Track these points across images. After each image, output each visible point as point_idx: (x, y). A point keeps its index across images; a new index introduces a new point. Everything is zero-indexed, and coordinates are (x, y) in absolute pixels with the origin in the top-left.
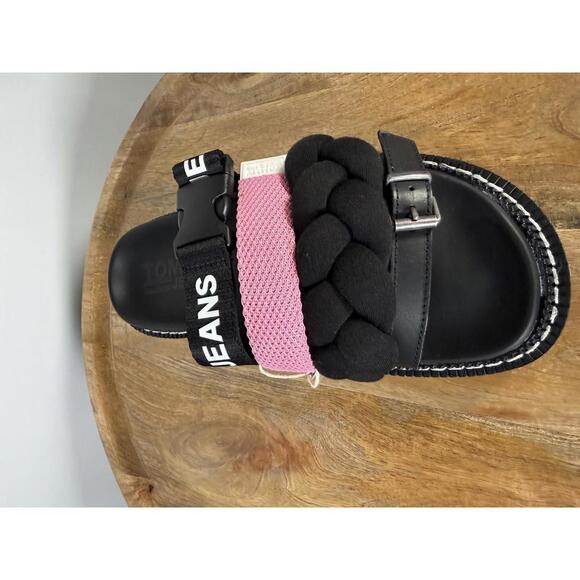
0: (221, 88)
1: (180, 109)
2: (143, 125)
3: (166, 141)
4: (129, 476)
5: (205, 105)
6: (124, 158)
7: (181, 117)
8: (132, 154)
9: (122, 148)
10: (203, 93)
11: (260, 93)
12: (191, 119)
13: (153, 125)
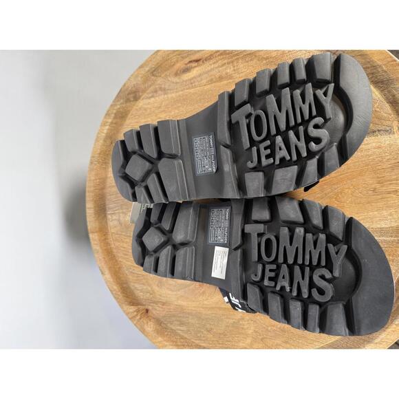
0: (169, 79)
1: (144, 91)
2: (122, 101)
3: (137, 109)
4: (132, 307)
5: (161, 89)
6: (110, 121)
7: (145, 95)
8: (115, 118)
9: (108, 114)
10: (159, 82)
11: (194, 82)
12: (152, 97)
13: (128, 100)
